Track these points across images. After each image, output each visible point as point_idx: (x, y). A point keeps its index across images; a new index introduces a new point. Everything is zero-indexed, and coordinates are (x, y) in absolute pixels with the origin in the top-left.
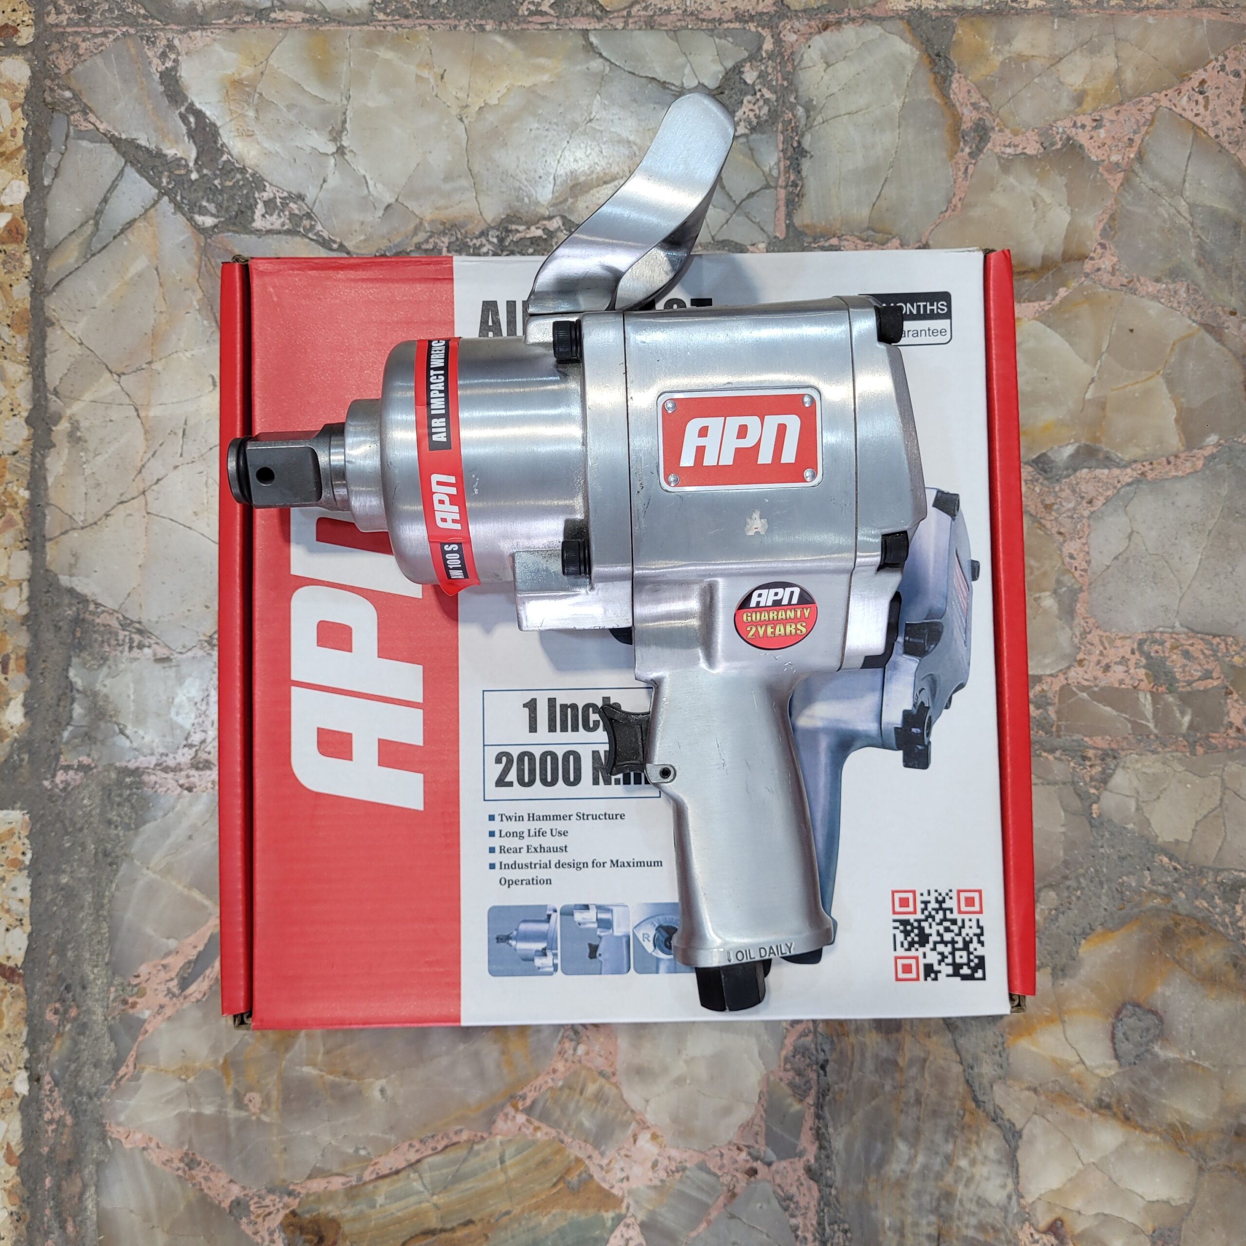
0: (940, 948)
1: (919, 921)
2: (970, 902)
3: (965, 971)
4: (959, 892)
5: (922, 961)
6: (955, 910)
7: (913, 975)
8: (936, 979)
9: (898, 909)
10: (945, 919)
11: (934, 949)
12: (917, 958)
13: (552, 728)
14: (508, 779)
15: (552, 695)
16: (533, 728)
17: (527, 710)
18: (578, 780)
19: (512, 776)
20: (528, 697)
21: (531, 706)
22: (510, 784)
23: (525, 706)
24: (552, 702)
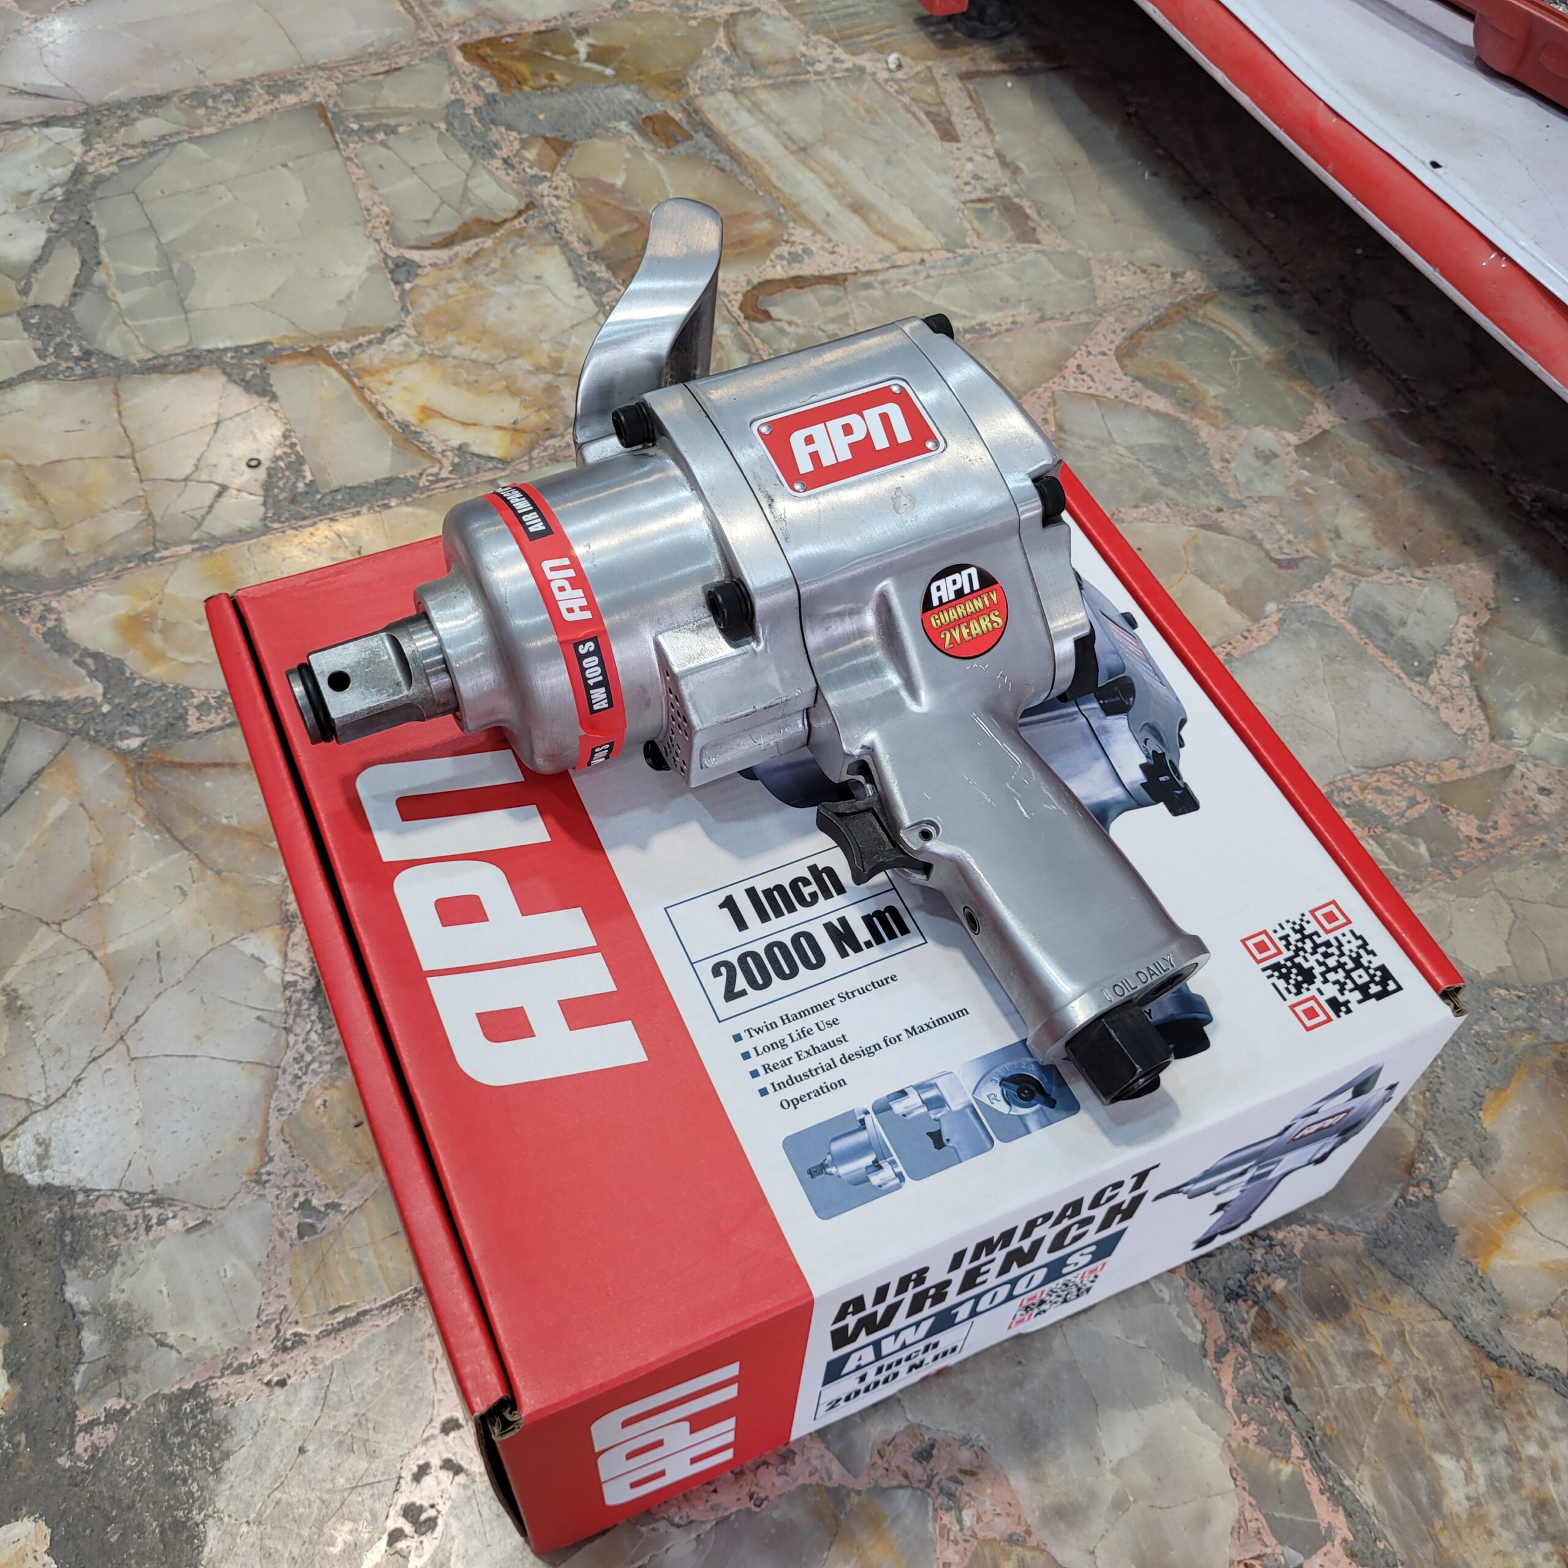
0: (1331, 976)
1: (1291, 959)
2: (1330, 917)
3: (1374, 989)
4: (1312, 912)
5: (1322, 1000)
6: (1321, 932)
7: (1322, 1017)
8: (1349, 1011)
9: (1259, 956)
10: (1316, 946)
11: (1326, 981)
12: (1313, 998)
13: (764, 917)
14: (737, 989)
15: (748, 885)
16: (741, 924)
17: (726, 910)
18: (821, 960)
19: (741, 983)
20: (721, 897)
21: (729, 903)
22: (743, 993)
23: (721, 906)
24: (751, 893)
